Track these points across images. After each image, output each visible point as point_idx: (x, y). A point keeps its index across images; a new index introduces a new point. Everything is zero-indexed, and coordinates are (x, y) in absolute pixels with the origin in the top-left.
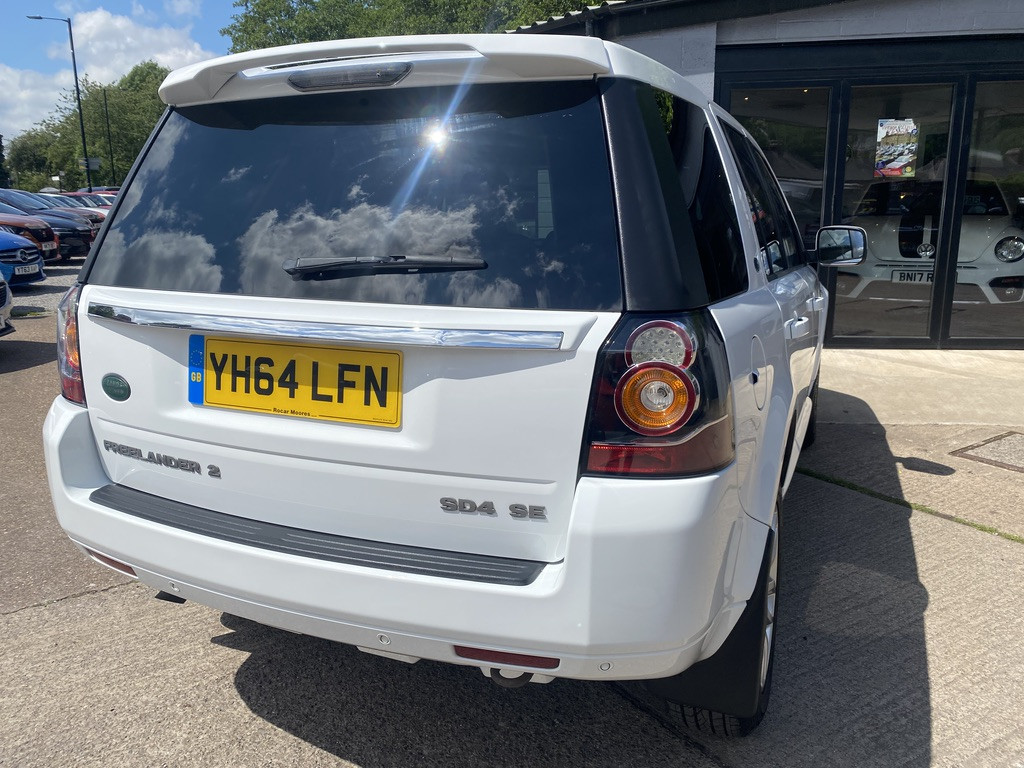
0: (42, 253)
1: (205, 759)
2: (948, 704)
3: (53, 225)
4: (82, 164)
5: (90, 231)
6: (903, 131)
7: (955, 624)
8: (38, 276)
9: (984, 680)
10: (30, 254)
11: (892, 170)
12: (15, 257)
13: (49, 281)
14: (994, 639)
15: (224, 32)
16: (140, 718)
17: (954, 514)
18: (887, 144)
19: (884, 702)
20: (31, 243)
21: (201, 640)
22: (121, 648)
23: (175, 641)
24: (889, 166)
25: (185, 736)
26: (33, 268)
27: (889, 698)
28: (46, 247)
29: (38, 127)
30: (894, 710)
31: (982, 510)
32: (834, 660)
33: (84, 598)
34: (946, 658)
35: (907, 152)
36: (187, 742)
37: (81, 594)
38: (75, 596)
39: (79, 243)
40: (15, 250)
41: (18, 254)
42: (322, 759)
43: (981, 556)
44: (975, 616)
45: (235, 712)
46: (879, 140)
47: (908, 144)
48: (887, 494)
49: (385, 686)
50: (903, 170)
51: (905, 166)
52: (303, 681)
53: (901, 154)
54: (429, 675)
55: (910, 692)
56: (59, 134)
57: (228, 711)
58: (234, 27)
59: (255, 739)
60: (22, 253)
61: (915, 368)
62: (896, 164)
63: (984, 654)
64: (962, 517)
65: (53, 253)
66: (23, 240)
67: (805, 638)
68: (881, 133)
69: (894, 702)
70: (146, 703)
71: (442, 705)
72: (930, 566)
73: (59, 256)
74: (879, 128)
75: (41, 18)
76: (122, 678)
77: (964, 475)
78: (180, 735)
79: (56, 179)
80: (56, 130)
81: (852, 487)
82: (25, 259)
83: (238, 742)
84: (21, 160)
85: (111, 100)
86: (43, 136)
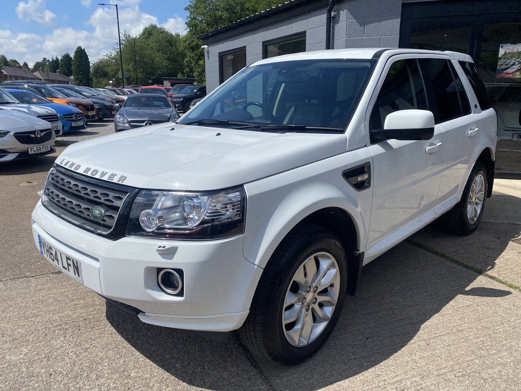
0: (87, 117)
1: (29, 364)
2: (433, 387)
3: (95, 103)
4: (120, 75)
5: (112, 106)
6: (515, 51)
7: (463, 340)
8: (83, 127)
9: (463, 376)
10: (79, 117)
11: (508, 74)
12: (72, 117)
13: (88, 130)
14: (483, 352)
15: (186, 9)
16: (12, 340)
17: (497, 276)
18: (505, 58)
19: (395, 380)
20: (81, 112)
21: (60, 306)
22: (23, 305)
23: (48, 305)
24: (505, 71)
25: (27, 351)
26: (81, 123)
27: (399, 378)
28: (91, 113)
29: (105, 58)
30: (398, 386)
31: (516, 275)
32: (378, 353)
33: (21, 280)
34: (446, 360)
35: (517, 63)
36: (26, 354)
37: (21, 278)
38: (18, 278)
39: (107, 112)
40: (73, 114)
41: (74, 116)
42: (81, 371)
43: (501, 302)
44: (478, 337)
45: (56, 343)
46: (500, 56)
47: (518, 58)
48: (461, 262)
49: (132, 338)
50: (515, 74)
51: (516, 71)
52: (95, 331)
53: (514, 64)
54: (156, 335)
55: (414, 376)
56: (113, 61)
57: (52, 341)
58: (190, 6)
59: (57, 357)
60: (75, 116)
61: (512, 190)
62: (509, 71)
63: (472, 360)
64: (501, 278)
65: (93, 116)
66: (77, 110)
67: (368, 339)
68: (502, 52)
69: (401, 381)
70: (19, 333)
71: (154, 351)
72: (465, 305)
73: (96, 118)
74: (501, 49)
75: (104, 4)
76: (16, 319)
77: (515, 254)
78: (25, 350)
79: (111, 82)
80: (113, 58)
81: (443, 256)
82: (76, 119)
83: (48, 358)
84: (97, 73)
85: (138, 44)
86: (107, 61)
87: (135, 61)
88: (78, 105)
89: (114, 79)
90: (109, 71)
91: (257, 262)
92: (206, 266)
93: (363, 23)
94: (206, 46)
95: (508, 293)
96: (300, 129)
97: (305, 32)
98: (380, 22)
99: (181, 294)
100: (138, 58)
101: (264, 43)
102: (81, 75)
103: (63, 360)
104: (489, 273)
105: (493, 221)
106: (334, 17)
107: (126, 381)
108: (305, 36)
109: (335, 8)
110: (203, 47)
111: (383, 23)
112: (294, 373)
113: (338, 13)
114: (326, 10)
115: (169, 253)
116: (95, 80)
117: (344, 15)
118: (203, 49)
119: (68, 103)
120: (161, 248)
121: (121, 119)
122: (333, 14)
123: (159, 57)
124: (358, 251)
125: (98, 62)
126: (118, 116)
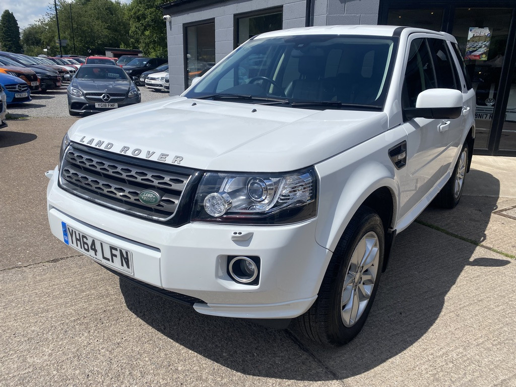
0: (31, 87)
1: (58, 366)
2: (478, 357)
3: (37, 73)
4: (57, 43)
5: (57, 77)
6: (482, 34)
7: (486, 309)
8: (27, 99)
9: (500, 343)
10: (23, 87)
11: (475, 56)
12: (15, 88)
13: (33, 102)
14: (507, 319)
16: (28, 340)
17: (492, 247)
18: (473, 41)
19: (441, 353)
20: (24, 81)
21: (70, 297)
22: (27, 299)
23: (56, 297)
24: (473, 54)
25: (50, 352)
26: (25, 95)
27: (444, 350)
28: (33, 84)
29: (37, 23)
30: (446, 358)
31: (507, 245)
32: (416, 327)
33: (13, 271)
34: (479, 329)
35: (484, 46)
36: (50, 355)
37: (13, 268)
38: (9, 269)
39: (51, 83)
40: (15, 85)
41: (17, 86)
42: (122, 369)
43: (505, 271)
44: (498, 306)
45: (80, 339)
46: (469, 39)
47: (484, 42)
48: (456, 234)
49: (165, 329)
50: (481, 56)
51: (482, 54)
52: (121, 323)
53: (480, 47)
54: (190, 323)
55: (457, 348)
56: (47, 27)
57: (76, 338)
59: (87, 355)
60: (19, 86)
61: (479, 166)
62: (477, 53)
63: (501, 328)
64: (495, 248)
65: (37, 87)
66: (20, 80)
67: (401, 313)
68: (470, 35)
69: (446, 354)
70: (33, 331)
71: (193, 341)
72: (475, 275)
73: (40, 89)
74: (470, 32)
76: (24, 316)
77: (499, 225)
78: (48, 351)
79: (45, 50)
80: (46, 25)
81: (438, 229)
82: (20, 90)
83: (78, 357)
84: (28, 40)
85: (74, 10)
86: (39, 27)
87: (73, 30)
88: (19, 74)
89: (49, 48)
90: (42, 38)
91: (328, 247)
94: (168, 16)
95: (507, 262)
97: (282, 7)
98: (360, 1)
100: (75, 26)
101: (235, 15)
102: (9, 41)
103: (96, 358)
107: (175, 376)
108: (282, 11)
110: (165, 16)
111: (363, 1)
112: (345, 354)
115: (244, 240)
116: (25, 47)
118: (165, 18)
119: (8, 72)
120: (237, 235)
121: (75, 91)
123: (98, 25)
124: (392, 228)
125: (30, 28)
126: (72, 88)
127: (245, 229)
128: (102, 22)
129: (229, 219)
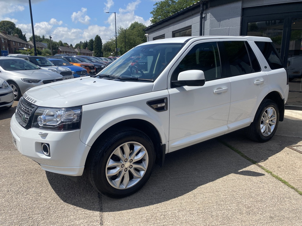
7: (215, 196)
10: (84, 73)
12: (81, 73)
15: (151, 13)
17: (263, 165)
20: (86, 70)
22: (14, 161)
27: (166, 210)
29: (110, 41)
30: (163, 213)
31: (275, 166)
34: (199, 204)
40: (81, 71)
42: (21, 191)
43: (254, 179)
45: (18, 178)
56: (114, 42)
58: (153, 11)
65: (94, 72)
66: (84, 69)
72: (232, 179)
75: (109, 13)
77: (284, 154)
79: (112, 54)
80: (114, 41)
81: (239, 153)
83: (11, 184)
84: (106, 49)
85: (127, 33)
86: (111, 43)
87: (125, 42)
88: (86, 66)
89: (113, 52)
90: (112, 48)
91: (86, 143)
92: (59, 143)
93: (219, 20)
94: (147, 34)
95: (262, 175)
96: (135, 80)
97: (191, 26)
98: (229, 19)
99: (49, 156)
100: (127, 40)
101: (173, 32)
102: (97, 50)
104: (260, 164)
105: (286, 136)
106: (204, 17)
108: (191, 28)
109: (204, 12)
110: (145, 35)
111: (230, 19)
113: (206, 15)
114: (199, 14)
115: (44, 136)
116: (104, 53)
117: (209, 16)
118: (146, 36)
119: (81, 65)
120: (40, 133)
122: (203, 16)
123: (138, 39)
124: (162, 143)
125: (106, 43)
127: (44, 132)
128: (140, 38)
129: (45, 127)
